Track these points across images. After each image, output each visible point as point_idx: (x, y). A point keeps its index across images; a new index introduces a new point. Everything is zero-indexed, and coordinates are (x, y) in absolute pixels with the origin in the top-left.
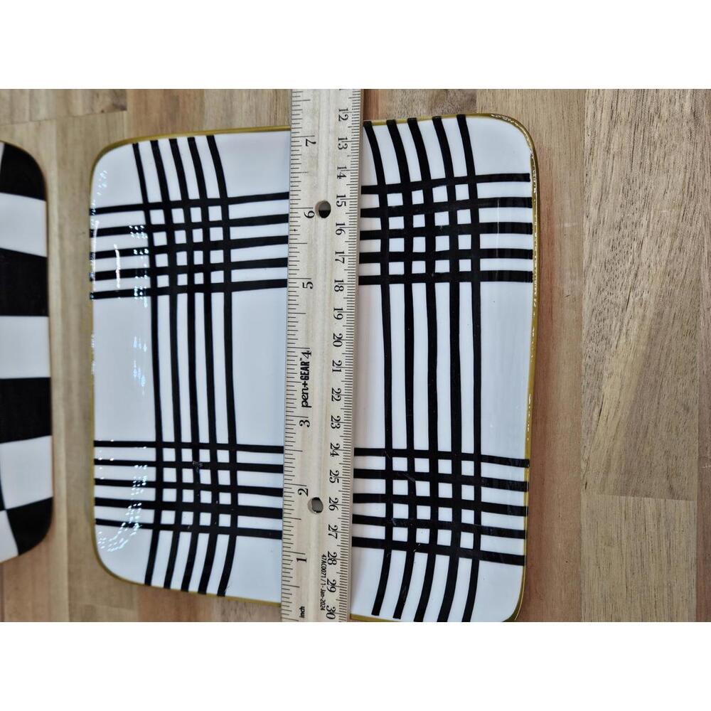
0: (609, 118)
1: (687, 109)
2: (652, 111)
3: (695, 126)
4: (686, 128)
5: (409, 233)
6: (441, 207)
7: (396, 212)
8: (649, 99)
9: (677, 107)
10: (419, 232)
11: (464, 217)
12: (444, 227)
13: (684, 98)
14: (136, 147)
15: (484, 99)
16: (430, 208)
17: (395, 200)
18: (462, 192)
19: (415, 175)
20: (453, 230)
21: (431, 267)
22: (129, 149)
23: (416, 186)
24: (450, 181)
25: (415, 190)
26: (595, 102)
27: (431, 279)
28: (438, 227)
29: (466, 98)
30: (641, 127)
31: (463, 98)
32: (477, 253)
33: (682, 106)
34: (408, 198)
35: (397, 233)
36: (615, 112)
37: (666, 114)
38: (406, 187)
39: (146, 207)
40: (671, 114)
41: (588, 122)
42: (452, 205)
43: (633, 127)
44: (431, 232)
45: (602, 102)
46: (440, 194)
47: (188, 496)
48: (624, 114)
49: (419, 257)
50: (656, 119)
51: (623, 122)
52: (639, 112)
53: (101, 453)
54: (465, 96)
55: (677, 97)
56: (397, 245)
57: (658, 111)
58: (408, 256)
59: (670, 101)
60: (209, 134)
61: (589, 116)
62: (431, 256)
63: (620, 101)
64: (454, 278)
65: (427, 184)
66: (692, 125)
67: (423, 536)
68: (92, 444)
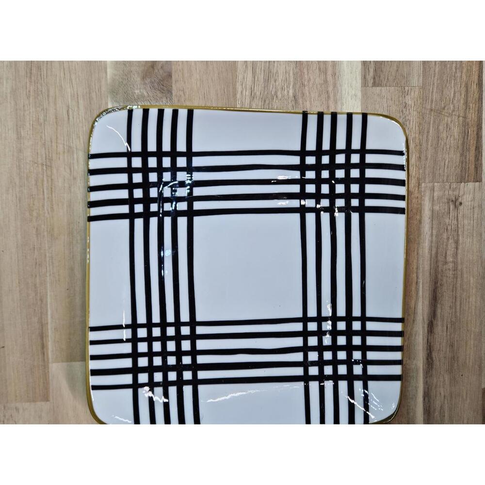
0: (250, 95)
1: (291, 94)
2: (273, 93)
3: (295, 103)
4: (290, 105)
6: (340, 166)
7: (311, 168)
8: (271, 86)
9: (286, 92)
10: (325, 181)
11: (355, 173)
12: (342, 179)
13: (289, 87)
15: (177, 76)
16: (333, 167)
17: (311, 160)
18: (355, 158)
19: (326, 146)
21: (332, 203)
22: (124, 113)
23: (326, 153)
24: (348, 151)
25: (324, 155)
26: (242, 85)
28: (338, 178)
29: (166, 74)
30: (267, 102)
31: (164, 74)
33: (288, 92)
34: (319, 160)
35: (310, 181)
36: (253, 92)
37: (280, 95)
38: (319, 153)
39: (129, 155)
40: (283, 96)
41: (238, 96)
42: (348, 166)
43: (263, 101)
45: (246, 85)
47: (157, 361)
48: (258, 94)
49: (325, 196)
50: (275, 98)
51: (258, 98)
52: (266, 93)
54: (165, 73)
55: (286, 87)
57: (276, 93)
59: (282, 88)
61: (239, 92)
63: (255, 86)
65: (333, 152)
66: (293, 103)
67: (328, 370)
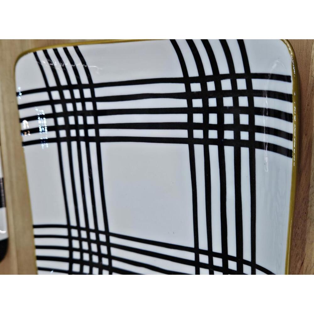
5: (206, 110)
6: (227, 94)
7: (197, 95)
10: (213, 110)
11: (243, 102)
12: (230, 108)
14: (35, 54)
16: (219, 94)
17: (196, 87)
18: (242, 84)
19: (208, 71)
20: (236, 110)
21: (221, 134)
22: (31, 55)
23: (210, 78)
24: (233, 76)
25: (209, 81)
27: (221, 143)
28: (226, 107)
32: (252, 128)
34: (204, 87)
35: (198, 110)
38: (202, 79)
39: (48, 89)
42: (235, 93)
44: (220, 110)
46: (226, 85)
47: (86, 257)
49: (213, 127)
53: (37, 232)
56: (198, 118)
58: (205, 126)
60: (75, 45)
62: (221, 127)
64: (237, 144)
65: (217, 77)
68: (32, 227)
